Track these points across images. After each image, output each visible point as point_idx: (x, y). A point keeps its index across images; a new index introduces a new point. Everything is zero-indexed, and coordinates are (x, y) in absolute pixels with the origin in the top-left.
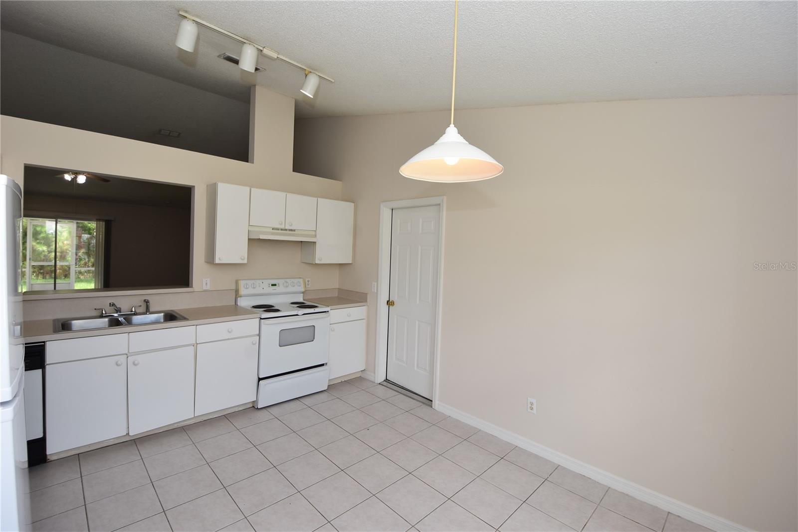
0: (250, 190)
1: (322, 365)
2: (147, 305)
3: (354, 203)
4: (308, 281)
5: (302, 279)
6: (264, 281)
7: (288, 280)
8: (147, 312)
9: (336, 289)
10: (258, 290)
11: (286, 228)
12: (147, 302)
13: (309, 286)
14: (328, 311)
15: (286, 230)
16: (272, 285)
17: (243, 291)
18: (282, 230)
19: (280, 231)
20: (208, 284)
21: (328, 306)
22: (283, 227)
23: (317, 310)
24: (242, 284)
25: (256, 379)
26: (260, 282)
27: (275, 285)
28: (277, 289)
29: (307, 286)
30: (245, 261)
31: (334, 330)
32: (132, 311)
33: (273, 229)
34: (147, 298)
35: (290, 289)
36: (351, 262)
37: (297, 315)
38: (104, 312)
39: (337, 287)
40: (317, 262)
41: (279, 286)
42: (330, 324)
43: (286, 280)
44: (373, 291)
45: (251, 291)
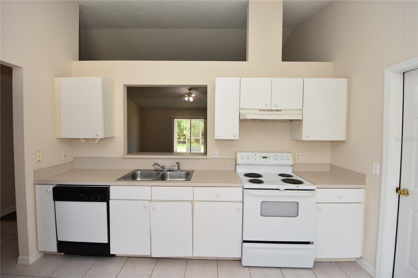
0: (240, 80)
1: (308, 243)
2: (178, 165)
3: (347, 78)
4: (298, 156)
5: (291, 154)
6: (256, 154)
7: (277, 154)
8: (178, 170)
9: (329, 164)
10: (251, 161)
11: (272, 109)
12: (178, 163)
13: (299, 160)
14: (314, 190)
15: (272, 110)
16: (263, 157)
17: (239, 161)
18: (268, 110)
19: (267, 112)
20: (217, 154)
21: (315, 184)
22: (269, 108)
23: (300, 187)
24: (239, 155)
25: (240, 241)
26: (254, 154)
27: (266, 158)
28: (267, 161)
29: (297, 160)
30: (237, 138)
31: (320, 210)
32: (170, 169)
33: (260, 110)
34: (178, 161)
35: (279, 162)
36: (344, 140)
37: (278, 189)
38: (156, 168)
39: (329, 163)
40: (304, 138)
41: (269, 159)
42: (317, 203)
43: (275, 154)
44: (374, 172)
45: (245, 161)
